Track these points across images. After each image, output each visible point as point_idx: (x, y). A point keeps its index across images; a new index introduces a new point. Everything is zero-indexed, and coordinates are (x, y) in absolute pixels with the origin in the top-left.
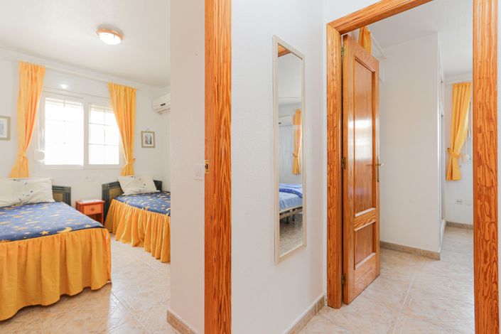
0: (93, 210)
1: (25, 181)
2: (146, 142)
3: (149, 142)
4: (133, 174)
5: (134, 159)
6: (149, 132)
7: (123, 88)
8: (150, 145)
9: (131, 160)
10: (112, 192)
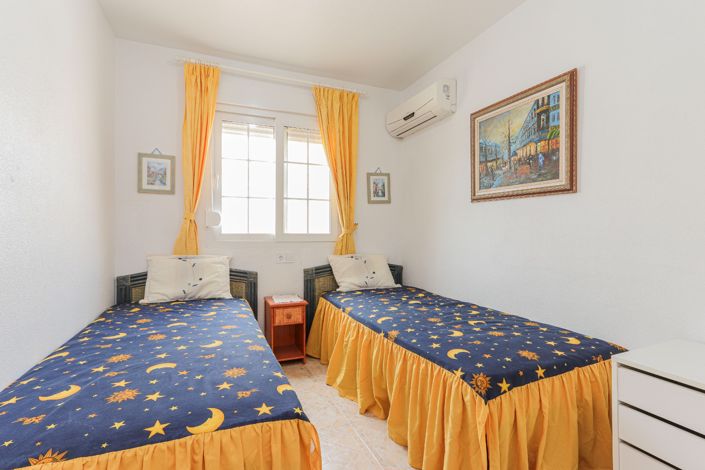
0: (289, 317)
1: (193, 261)
2: (376, 193)
3: (380, 193)
4: (354, 252)
5: (356, 224)
6: (381, 174)
7: (337, 94)
8: (383, 199)
9: (351, 226)
10: (321, 283)
